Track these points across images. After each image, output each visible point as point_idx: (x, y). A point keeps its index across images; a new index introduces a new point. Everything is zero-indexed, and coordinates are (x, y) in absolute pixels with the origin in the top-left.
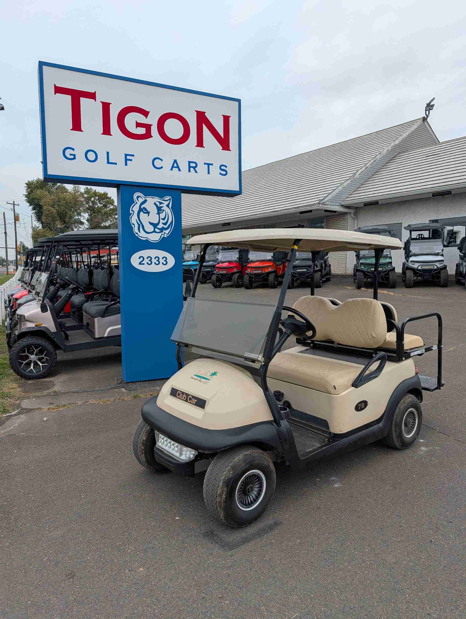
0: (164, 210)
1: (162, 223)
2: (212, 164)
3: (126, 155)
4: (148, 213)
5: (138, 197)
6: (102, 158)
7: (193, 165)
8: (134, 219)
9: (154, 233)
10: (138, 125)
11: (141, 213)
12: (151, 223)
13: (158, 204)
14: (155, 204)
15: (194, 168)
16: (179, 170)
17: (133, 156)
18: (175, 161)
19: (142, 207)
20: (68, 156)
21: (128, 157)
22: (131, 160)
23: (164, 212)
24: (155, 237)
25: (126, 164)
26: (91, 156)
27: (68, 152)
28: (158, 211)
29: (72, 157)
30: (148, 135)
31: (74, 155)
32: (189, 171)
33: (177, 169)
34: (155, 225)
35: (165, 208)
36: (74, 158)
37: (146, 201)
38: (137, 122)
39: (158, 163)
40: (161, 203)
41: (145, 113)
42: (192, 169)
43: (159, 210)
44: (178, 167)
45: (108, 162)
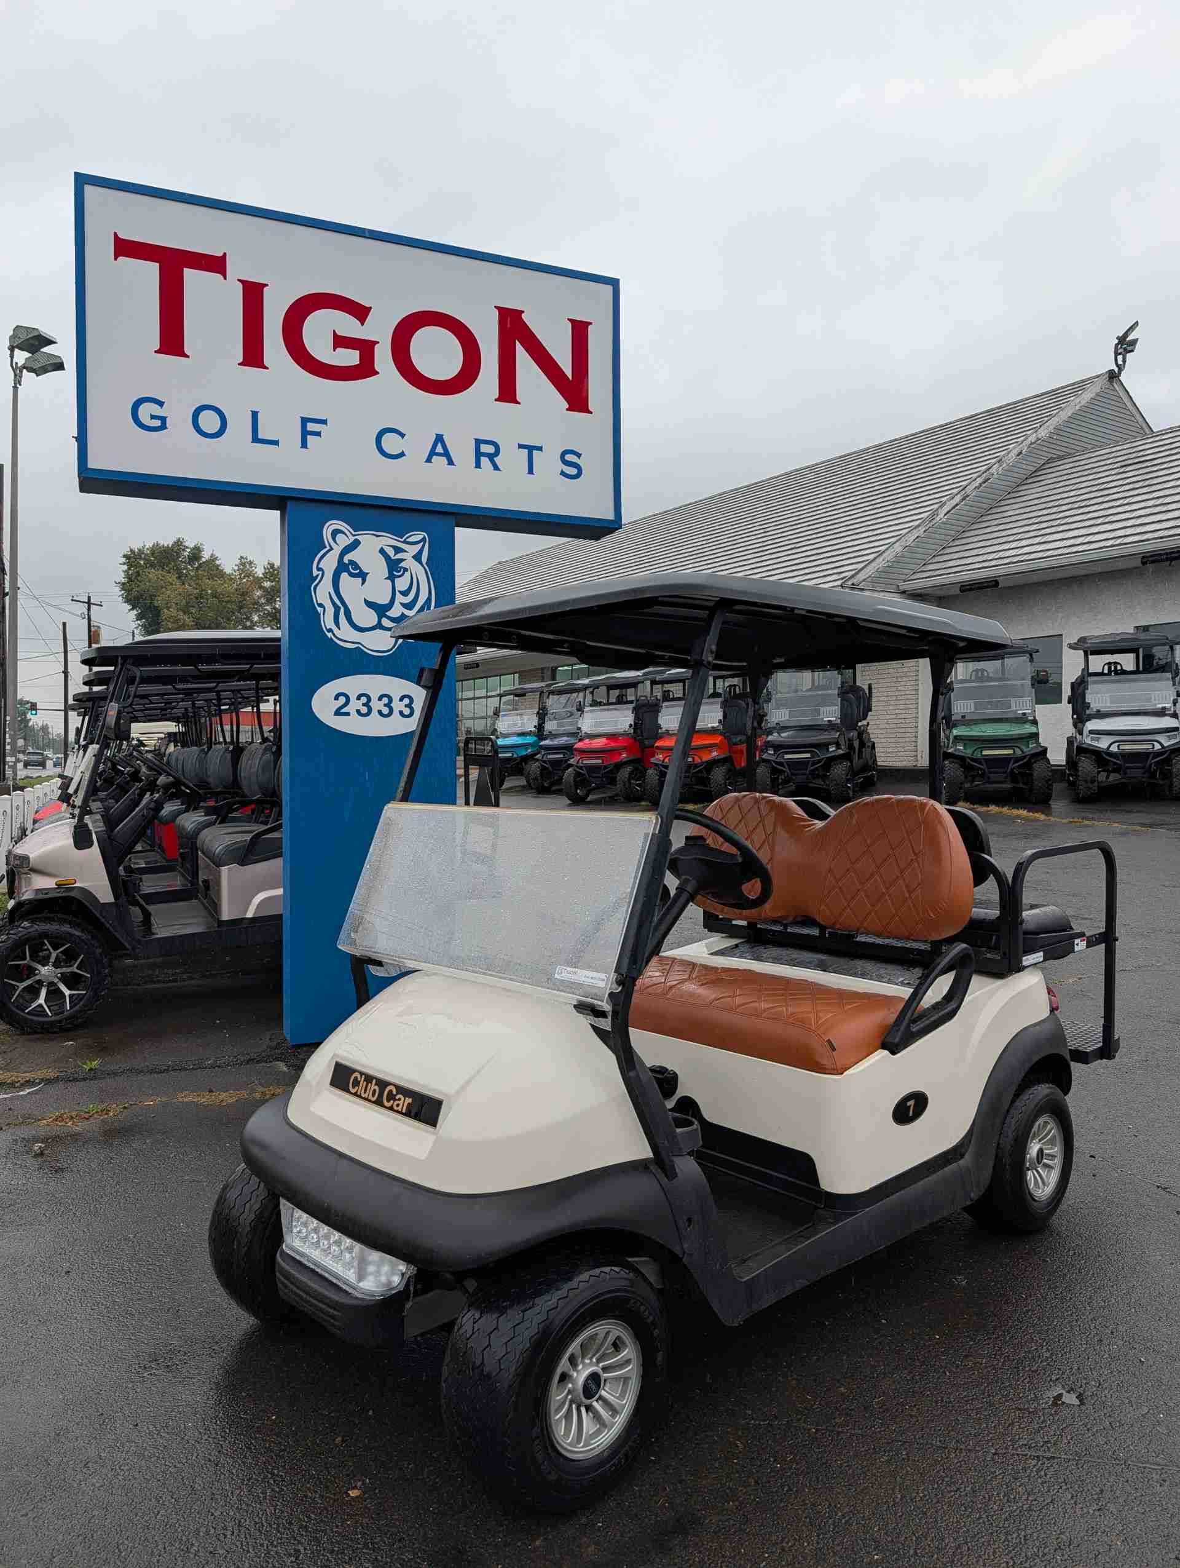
0: (406, 570)
1: (403, 605)
2: (540, 449)
3: (305, 421)
4: (363, 576)
5: (335, 533)
6: (240, 426)
7: (485, 448)
8: (323, 593)
9: (378, 631)
10: (340, 342)
11: (344, 576)
12: (370, 604)
13: (390, 552)
14: (382, 551)
15: (491, 457)
16: (451, 462)
17: (324, 422)
18: (439, 439)
19: (346, 560)
20: (145, 419)
21: (311, 427)
22: (318, 434)
23: (407, 574)
24: (380, 642)
25: (304, 445)
26: (210, 423)
27: (146, 412)
28: (390, 572)
29: (157, 423)
30: (365, 369)
31: (163, 419)
32: (478, 465)
33: (444, 460)
34: (381, 610)
35: (409, 563)
36: (163, 427)
37: (355, 544)
38: (335, 335)
39: (391, 443)
40: (398, 550)
41: (361, 312)
42: (484, 461)
43: (394, 568)
44: (446, 454)
45: (256, 439)
